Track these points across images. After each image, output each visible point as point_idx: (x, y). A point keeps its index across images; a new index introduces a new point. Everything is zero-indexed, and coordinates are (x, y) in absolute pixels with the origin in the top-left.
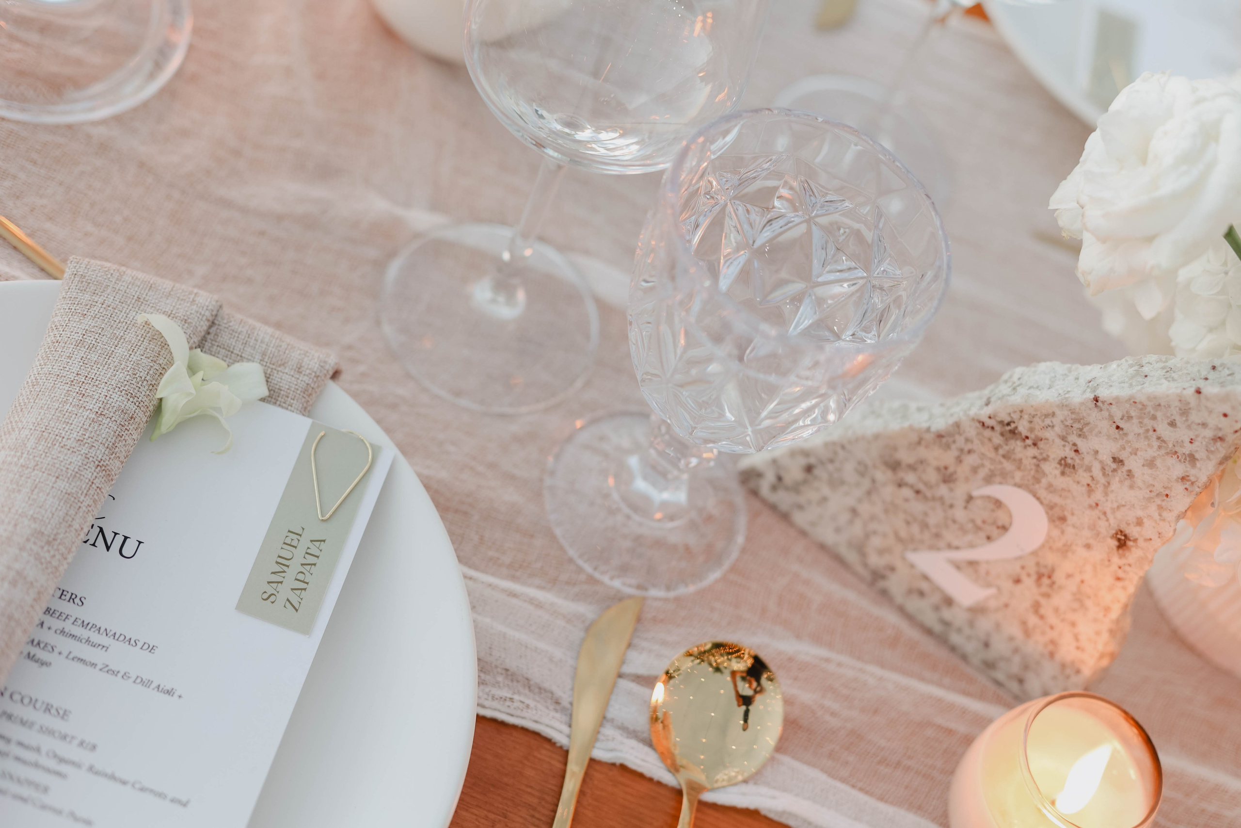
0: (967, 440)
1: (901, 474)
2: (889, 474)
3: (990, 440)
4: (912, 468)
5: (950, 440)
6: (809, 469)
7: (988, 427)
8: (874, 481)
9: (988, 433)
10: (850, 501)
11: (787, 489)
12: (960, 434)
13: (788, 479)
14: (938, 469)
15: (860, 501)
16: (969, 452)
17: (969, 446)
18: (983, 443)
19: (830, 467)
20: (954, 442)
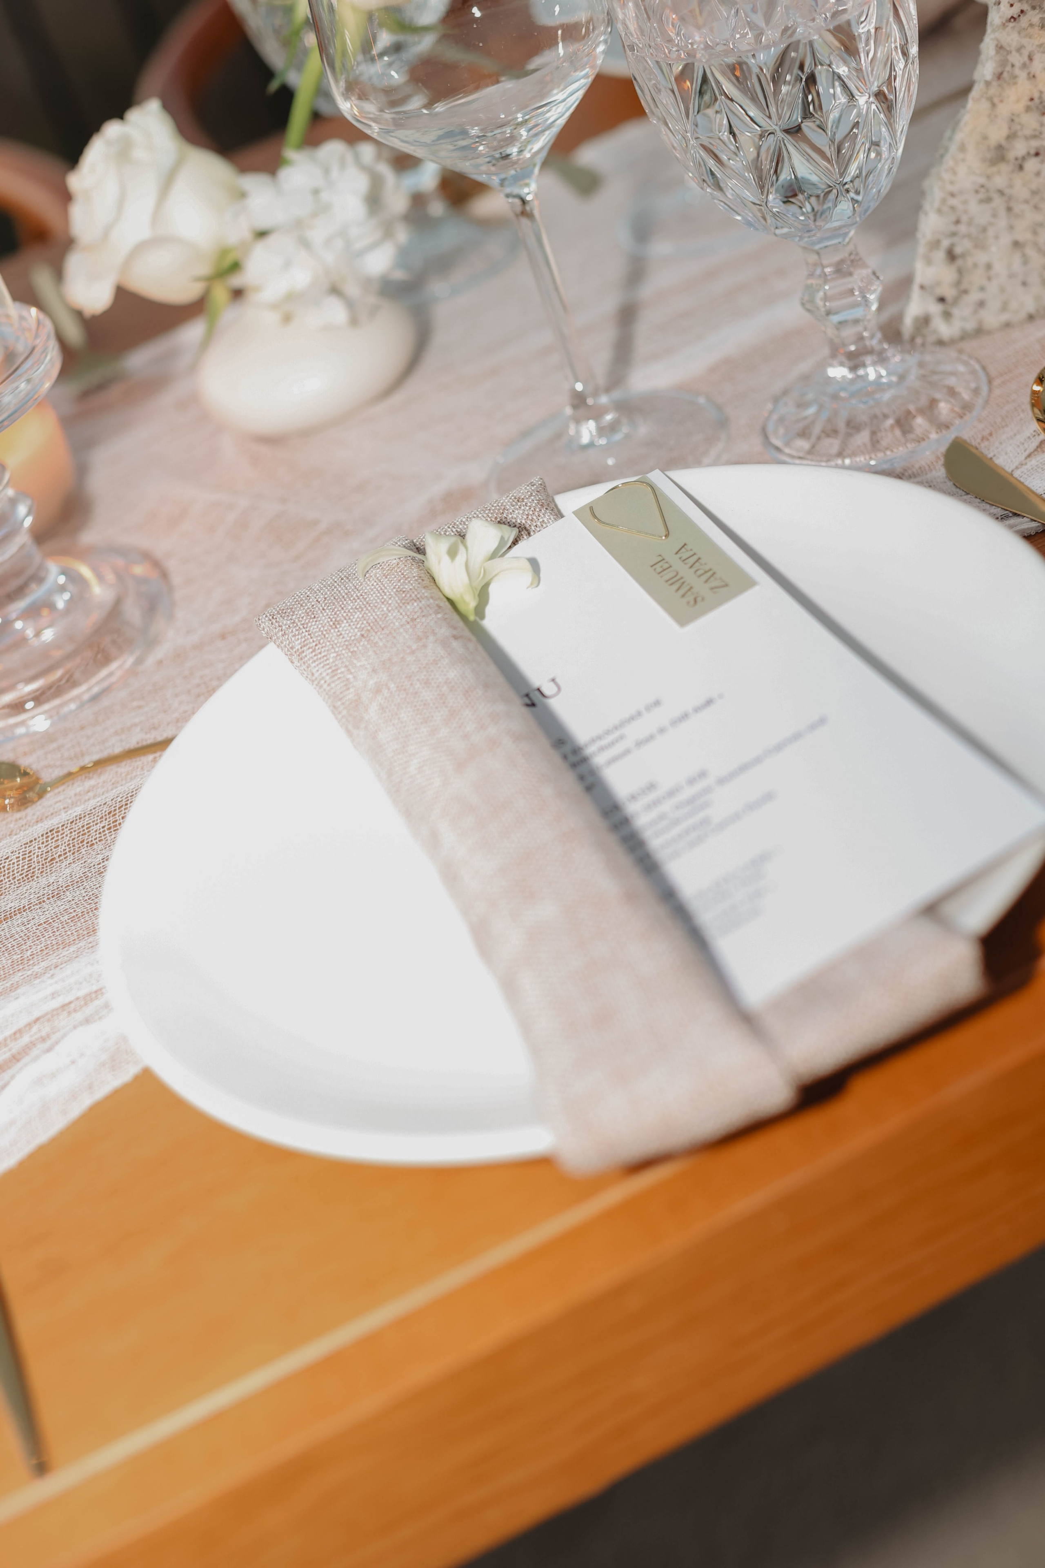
0: (1019, 50)
1: (1011, 155)
2: (1004, 168)
3: (1031, 25)
4: (1012, 137)
5: (1008, 68)
6: (951, 256)
7: (1019, 16)
8: (1001, 192)
9: (1024, 21)
10: (1006, 240)
11: (956, 301)
12: (1009, 52)
13: (949, 293)
14: (1028, 109)
15: (1011, 228)
16: (1031, 58)
17: (1025, 53)
18: (1030, 37)
19: (963, 228)
20: (1013, 66)
